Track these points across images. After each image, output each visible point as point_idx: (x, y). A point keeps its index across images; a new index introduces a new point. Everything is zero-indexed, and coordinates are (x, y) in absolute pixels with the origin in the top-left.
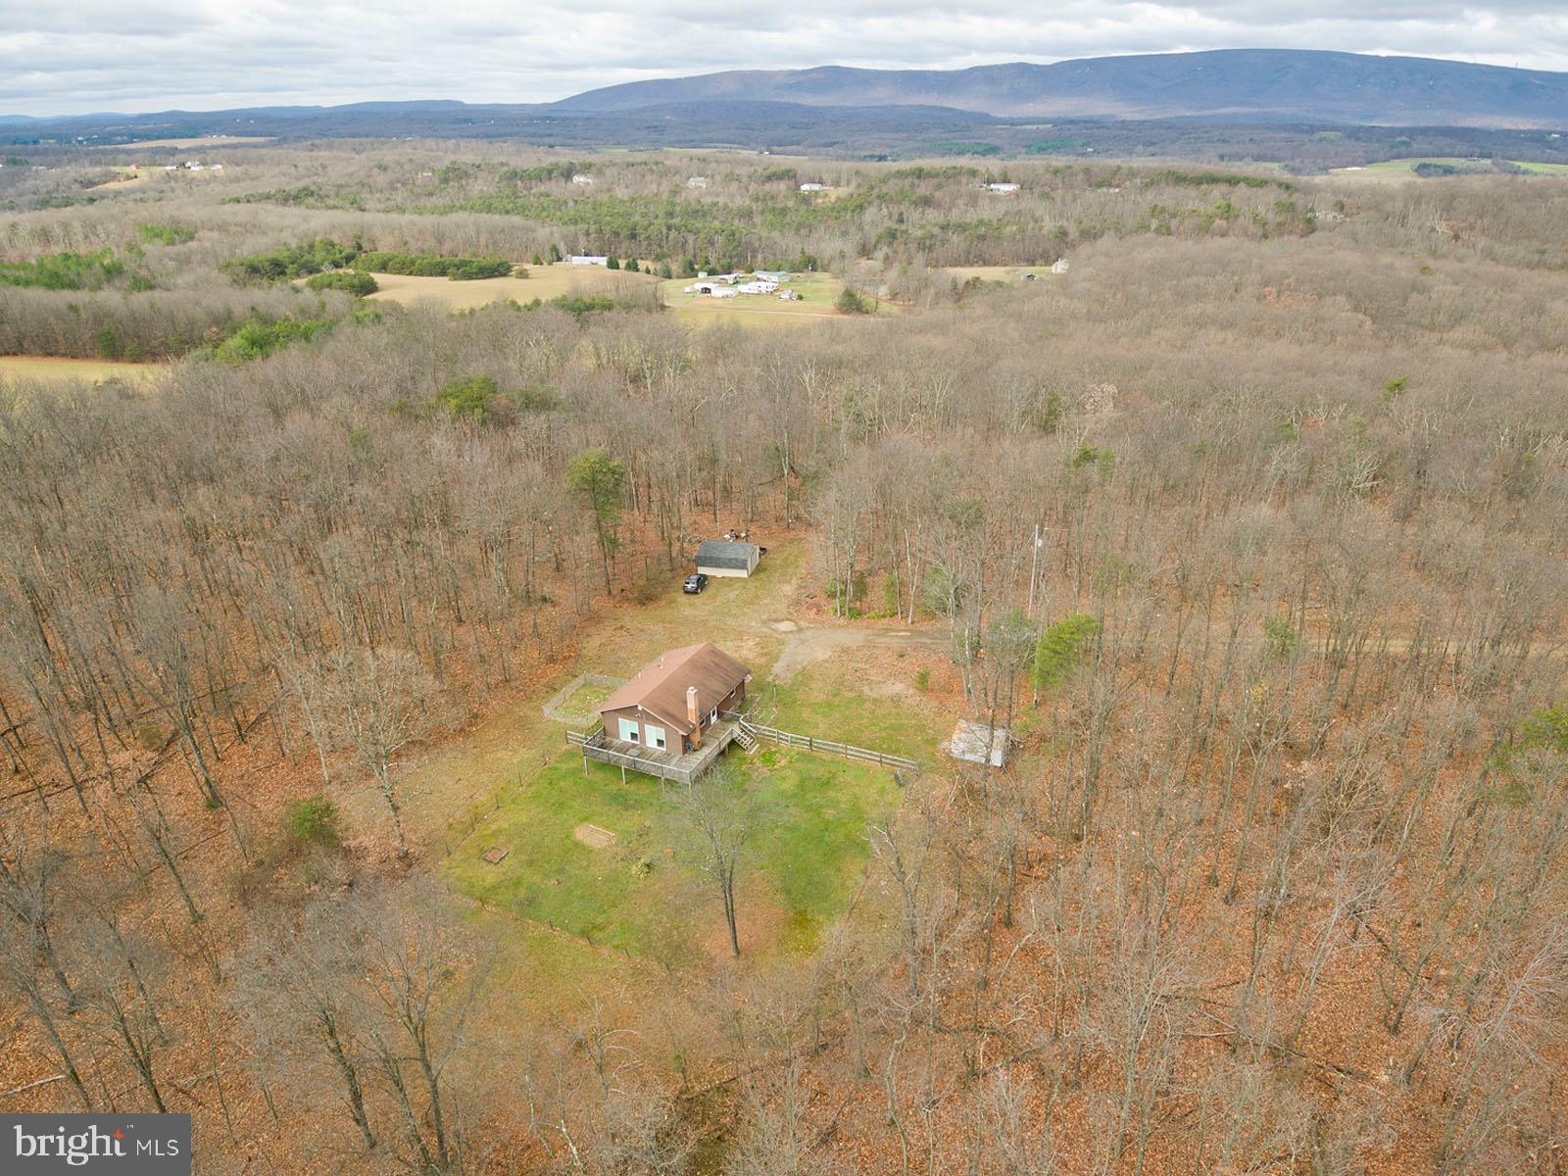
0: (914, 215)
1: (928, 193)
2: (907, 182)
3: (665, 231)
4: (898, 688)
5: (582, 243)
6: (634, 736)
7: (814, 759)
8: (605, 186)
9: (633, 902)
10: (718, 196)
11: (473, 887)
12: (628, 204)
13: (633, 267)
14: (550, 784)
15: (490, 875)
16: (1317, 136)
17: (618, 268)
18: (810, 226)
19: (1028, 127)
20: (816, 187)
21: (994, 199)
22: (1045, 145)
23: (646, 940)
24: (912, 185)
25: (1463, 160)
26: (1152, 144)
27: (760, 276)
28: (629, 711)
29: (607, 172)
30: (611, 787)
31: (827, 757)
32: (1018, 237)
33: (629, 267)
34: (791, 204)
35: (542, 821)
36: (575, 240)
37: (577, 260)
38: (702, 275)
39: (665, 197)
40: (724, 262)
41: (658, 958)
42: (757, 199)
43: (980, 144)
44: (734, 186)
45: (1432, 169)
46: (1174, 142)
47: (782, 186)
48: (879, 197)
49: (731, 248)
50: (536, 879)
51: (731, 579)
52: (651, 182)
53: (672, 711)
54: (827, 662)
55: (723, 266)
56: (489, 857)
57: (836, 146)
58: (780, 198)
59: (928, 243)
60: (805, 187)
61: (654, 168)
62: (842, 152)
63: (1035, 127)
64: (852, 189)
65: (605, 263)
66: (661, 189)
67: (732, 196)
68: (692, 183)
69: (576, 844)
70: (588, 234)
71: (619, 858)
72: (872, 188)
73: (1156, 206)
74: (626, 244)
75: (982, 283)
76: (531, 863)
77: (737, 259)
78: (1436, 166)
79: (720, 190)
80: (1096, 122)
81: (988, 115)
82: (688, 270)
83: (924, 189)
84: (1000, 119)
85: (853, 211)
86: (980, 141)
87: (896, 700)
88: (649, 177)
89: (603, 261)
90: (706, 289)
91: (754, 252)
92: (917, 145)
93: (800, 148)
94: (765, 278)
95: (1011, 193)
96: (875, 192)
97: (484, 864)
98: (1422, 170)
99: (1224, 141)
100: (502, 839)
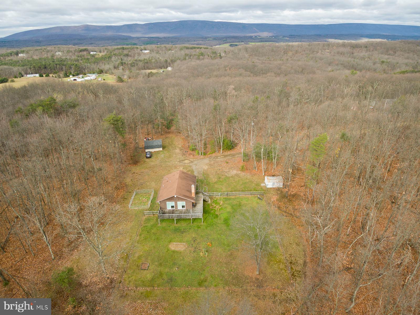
0: (125, 58)
1: (127, 53)
2: (121, 51)
3: (55, 66)
4: (235, 172)
5: (29, 71)
6: (172, 207)
7: (230, 199)
8: (30, 56)
9: (209, 266)
10: (66, 56)
11: (143, 282)
12: (39, 60)
13: (47, 76)
14: (148, 232)
15: (148, 275)
16: (208, 39)
17: (43, 77)
18: (97, 62)
19: (142, 39)
20: (95, 53)
21: (145, 54)
22: (148, 43)
23: (224, 279)
24: (122, 51)
25: (238, 43)
26: (173, 42)
27: (89, 75)
28: (171, 199)
29: (30, 52)
30: (172, 227)
31: (233, 197)
32: (156, 62)
33: (46, 76)
34: (89, 57)
35: (154, 247)
36: (26, 70)
37: (28, 76)
38: (71, 76)
39: (50, 57)
40: (76, 72)
41: (233, 284)
42: (79, 57)
43: (131, 43)
44: (71, 54)
45: (233, 45)
46: (177, 42)
47: (85, 53)
48: (114, 54)
49: (77, 69)
50: (167, 270)
51: (158, 152)
52: (44, 54)
53: (186, 195)
54: (208, 169)
55: (76, 74)
56: (143, 267)
57: (93, 44)
58: (85, 56)
59: (133, 65)
60: (91, 53)
61: (44, 50)
62: (96, 45)
63: (144, 39)
64: (105, 53)
65: (38, 76)
66: (48, 56)
67: (71, 56)
68: (57, 53)
69: (174, 252)
70: (30, 68)
71: (192, 252)
72: (111, 52)
73: (186, 54)
74: (43, 70)
75: (153, 73)
76: (161, 265)
77: (80, 71)
78: (234, 44)
79: (67, 55)
80: (158, 37)
81: (130, 36)
82: (66, 76)
83: (125, 52)
84: (134, 37)
85: (108, 58)
86: (131, 42)
87: (237, 175)
88: (43, 53)
89: (37, 75)
90: (75, 79)
91: (84, 69)
92: (115, 43)
93: (83, 45)
94: (91, 75)
95: (148, 53)
96: (112, 53)
97: (142, 271)
98: (231, 45)
99: (188, 41)
100: (143, 259)
